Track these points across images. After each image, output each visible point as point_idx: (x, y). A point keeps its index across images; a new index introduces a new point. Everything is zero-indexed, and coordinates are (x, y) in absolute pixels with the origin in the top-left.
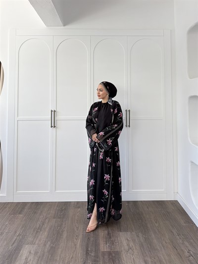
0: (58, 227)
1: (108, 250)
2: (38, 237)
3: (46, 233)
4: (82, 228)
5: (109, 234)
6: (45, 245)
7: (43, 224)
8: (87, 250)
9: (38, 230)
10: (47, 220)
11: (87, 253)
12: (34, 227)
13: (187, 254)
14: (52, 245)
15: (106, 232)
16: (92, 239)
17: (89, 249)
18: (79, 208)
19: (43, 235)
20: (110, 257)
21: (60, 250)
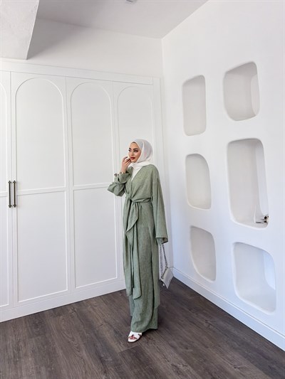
0: (43, 346)
1: (125, 348)
2: (21, 368)
3: (30, 359)
4: (79, 337)
5: (116, 332)
6: (39, 373)
7: (19, 350)
8: (100, 358)
9: (16, 360)
10: (21, 344)
11: (102, 360)
12: (7, 357)
13: (205, 324)
14: (49, 369)
15: (112, 331)
16: (99, 345)
17: (102, 356)
18: (60, 315)
19: (29, 363)
20: (132, 354)
21: (64, 370)
